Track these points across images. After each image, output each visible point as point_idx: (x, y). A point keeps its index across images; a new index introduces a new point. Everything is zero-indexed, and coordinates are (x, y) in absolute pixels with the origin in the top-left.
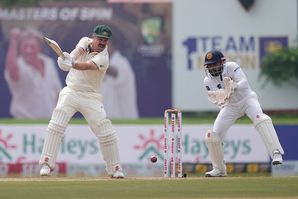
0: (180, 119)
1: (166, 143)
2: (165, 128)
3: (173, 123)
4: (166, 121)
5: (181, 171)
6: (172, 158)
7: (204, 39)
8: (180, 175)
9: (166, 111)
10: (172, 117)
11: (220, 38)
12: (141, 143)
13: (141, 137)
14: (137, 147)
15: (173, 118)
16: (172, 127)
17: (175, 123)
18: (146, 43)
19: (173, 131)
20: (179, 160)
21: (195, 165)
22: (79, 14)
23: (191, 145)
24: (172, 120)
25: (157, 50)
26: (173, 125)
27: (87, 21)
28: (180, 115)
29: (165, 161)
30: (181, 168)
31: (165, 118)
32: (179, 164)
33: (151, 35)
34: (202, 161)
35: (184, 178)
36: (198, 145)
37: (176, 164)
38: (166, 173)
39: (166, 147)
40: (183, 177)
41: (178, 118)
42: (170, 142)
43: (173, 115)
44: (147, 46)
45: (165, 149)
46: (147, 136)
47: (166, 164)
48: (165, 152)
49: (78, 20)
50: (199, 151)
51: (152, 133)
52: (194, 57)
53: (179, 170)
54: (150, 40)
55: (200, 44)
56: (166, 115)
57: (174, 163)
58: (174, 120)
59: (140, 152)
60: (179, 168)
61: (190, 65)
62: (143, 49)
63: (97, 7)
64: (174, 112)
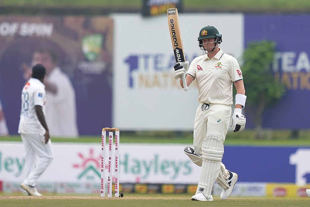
0: (118, 138)
1: (102, 162)
2: (102, 147)
3: (110, 141)
4: (103, 139)
5: (118, 190)
6: (109, 177)
7: (146, 57)
8: (117, 195)
9: (103, 129)
10: (110, 135)
11: (162, 55)
12: (80, 161)
13: (81, 156)
14: (76, 166)
15: (111, 137)
16: (110, 145)
17: (112, 141)
18: (87, 60)
19: (110, 149)
20: (116, 180)
21: (134, 184)
22: (19, 29)
23: (131, 164)
24: (110, 138)
25: (98, 67)
26: (110, 143)
27: (27, 37)
28: (117, 133)
29: (102, 180)
30: (118, 188)
31: (103, 137)
32: (116, 183)
33: (92, 52)
34: (143, 181)
35: (121, 198)
36: (138, 165)
37: (113, 184)
38: (102, 192)
39: (103, 165)
40: (120, 196)
41: (116, 136)
42: (106, 161)
43: (111, 134)
44: (87, 63)
45: (102, 168)
46: (87, 155)
47: (102, 183)
48: (102, 170)
49: (17, 35)
50: (139, 171)
51: (91, 151)
52: (136, 75)
53: (116, 190)
54: (91, 57)
55: (141, 62)
56: (104, 133)
57: (111, 182)
58: (112, 139)
59: (79, 171)
60: (116, 188)
61: (131, 83)
62: (84, 66)
63: (37, 23)
64: (111, 131)
